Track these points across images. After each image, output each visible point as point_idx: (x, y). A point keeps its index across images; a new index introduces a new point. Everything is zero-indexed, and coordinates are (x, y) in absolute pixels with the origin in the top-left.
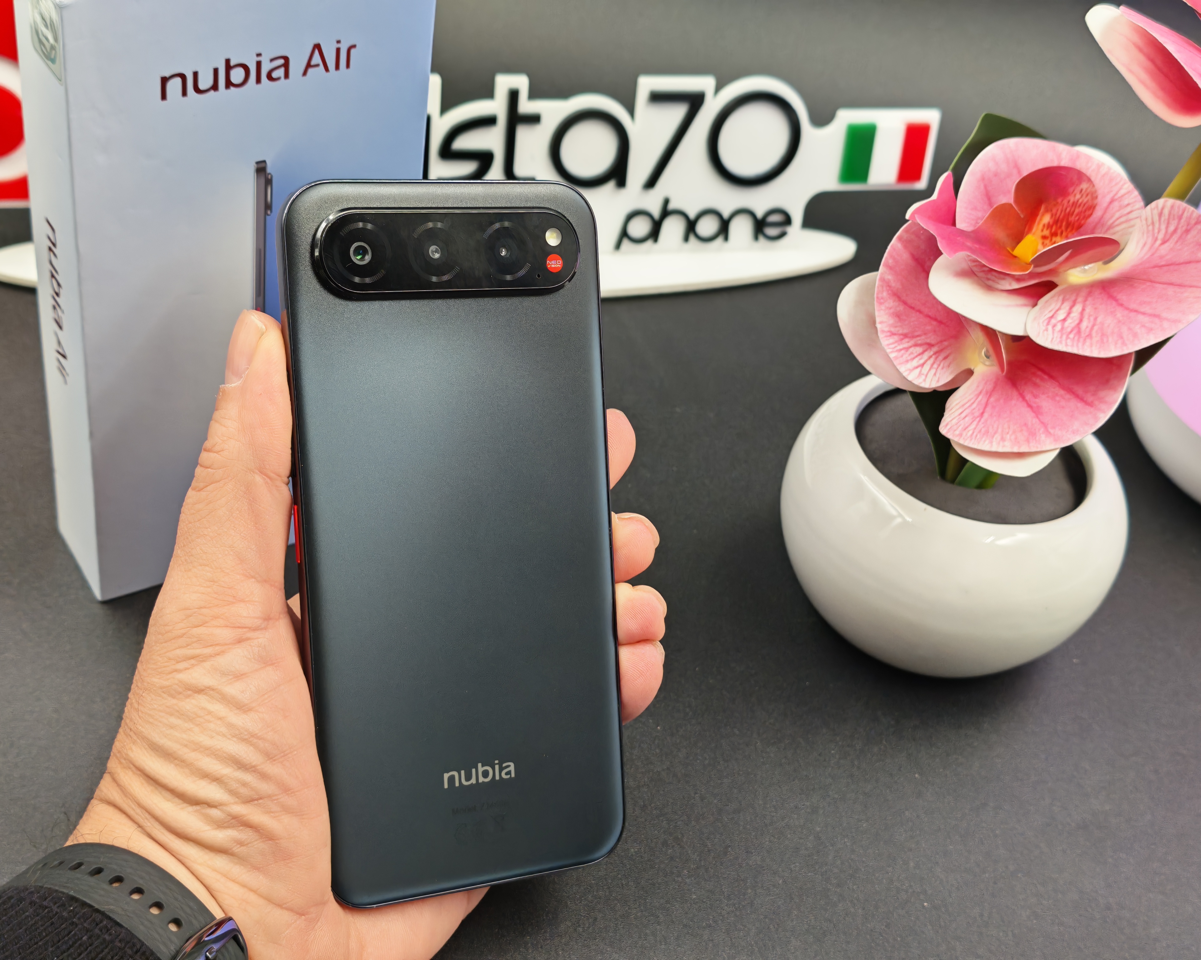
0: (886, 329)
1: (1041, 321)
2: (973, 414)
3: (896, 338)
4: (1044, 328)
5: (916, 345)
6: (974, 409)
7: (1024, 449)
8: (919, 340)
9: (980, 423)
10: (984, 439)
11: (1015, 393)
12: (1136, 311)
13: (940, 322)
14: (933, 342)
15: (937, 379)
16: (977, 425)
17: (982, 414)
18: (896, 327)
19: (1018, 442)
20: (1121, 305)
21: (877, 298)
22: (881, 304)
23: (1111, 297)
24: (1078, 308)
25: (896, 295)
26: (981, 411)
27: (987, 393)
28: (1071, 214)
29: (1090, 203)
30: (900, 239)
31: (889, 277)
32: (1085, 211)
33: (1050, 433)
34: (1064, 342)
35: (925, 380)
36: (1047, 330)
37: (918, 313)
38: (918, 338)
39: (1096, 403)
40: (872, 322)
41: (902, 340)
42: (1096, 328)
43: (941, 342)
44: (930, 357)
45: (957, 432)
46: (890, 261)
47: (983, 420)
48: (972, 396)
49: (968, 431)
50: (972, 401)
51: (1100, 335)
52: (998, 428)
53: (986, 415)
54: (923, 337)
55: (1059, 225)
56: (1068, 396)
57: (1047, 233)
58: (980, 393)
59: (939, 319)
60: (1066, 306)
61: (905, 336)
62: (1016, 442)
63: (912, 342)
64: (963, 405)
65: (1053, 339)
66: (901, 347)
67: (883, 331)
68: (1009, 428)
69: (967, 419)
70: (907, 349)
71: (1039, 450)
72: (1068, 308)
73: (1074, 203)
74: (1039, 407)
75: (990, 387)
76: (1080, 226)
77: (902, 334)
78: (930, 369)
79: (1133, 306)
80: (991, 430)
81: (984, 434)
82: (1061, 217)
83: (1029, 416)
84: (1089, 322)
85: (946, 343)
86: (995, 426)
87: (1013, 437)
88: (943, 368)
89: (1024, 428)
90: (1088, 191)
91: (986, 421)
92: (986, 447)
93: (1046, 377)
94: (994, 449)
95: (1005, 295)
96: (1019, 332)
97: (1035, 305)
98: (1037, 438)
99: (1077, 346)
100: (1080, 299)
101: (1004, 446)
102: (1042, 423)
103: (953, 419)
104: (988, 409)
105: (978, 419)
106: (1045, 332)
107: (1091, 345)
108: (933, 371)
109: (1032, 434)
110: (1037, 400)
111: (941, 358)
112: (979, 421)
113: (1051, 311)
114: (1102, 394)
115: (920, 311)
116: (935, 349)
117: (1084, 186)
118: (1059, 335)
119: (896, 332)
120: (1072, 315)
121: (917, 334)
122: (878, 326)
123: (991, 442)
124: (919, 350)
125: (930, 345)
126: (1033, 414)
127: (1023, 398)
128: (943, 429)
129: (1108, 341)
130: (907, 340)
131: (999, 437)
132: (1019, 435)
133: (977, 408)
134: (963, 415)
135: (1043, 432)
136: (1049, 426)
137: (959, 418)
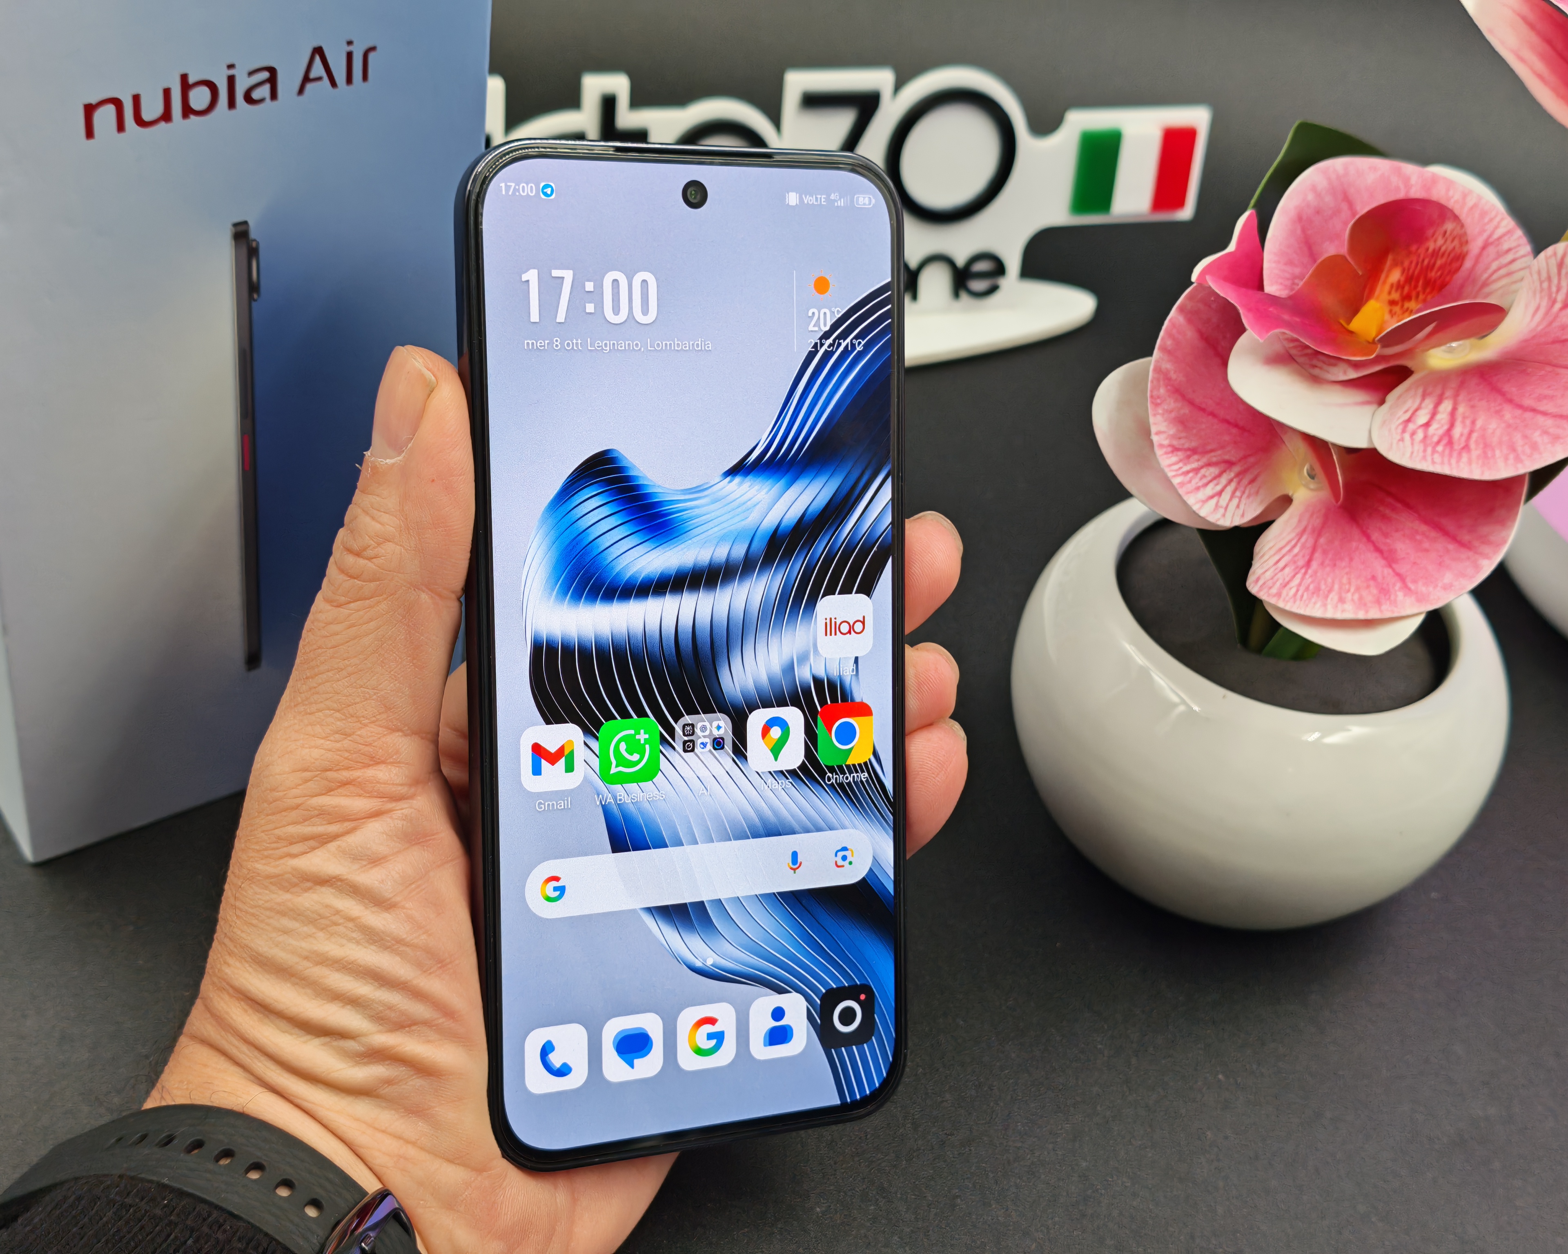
0: (1166, 442)
1: (1393, 426)
2: (1295, 562)
3: (1181, 454)
4: (1398, 437)
5: (1209, 464)
6: (1296, 555)
7: (1373, 614)
8: (1214, 457)
9: (1307, 576)
10: (1313, 600)
11: (1356, 532)
12: (1534, 410)
13: (1242, 429)
14: (1234, 459)
15: (1240, 512)
16: (1303, 579)
17: (1309, 561)
18: (1180, 438)
19: (1365, 605)
20: (1510, 401)
21: (1152, 397)
22: (1157, 405)
23: (1496, 390)
24: (1446, 406)
25: (1178, 392)
26: (1307, 558)
27: (1313, 531)
28: (1430, 267)
29: (1458, 250)
30: (1181, 309)
31: (1167, 366)
32: (1451, 263)
33: (1409, 589)
34: (1429, 458)
35: (1224, 515)
36: (1402, 440)
37: (1210, 417)
38: (1213, 454)
39: (1476, 543)
40: (1145, 432)
41: (1189, 457)
42: (1475, 436)
43: (1245, 457)
44: (1230, 481)
45: (1274, 591)
46: (1169, 342)
47: (1310, 572)
48: (1293, 535)
49: (1291, 589)
50: (1293, 543)
51: (1481, 446)
52: (1333, 583)
53: (1315, 565)
54: (1219, 452)
55: (1413, 284)
56: (1433, 534)
57: (1396, 296)
58: (1304, 531)
59: (1241, 424)
60: (1429, 404)
61: (1194, 451)
62: (1362, 604)
63: (1204, 460)
64: (1281, 549)
65: (1412, 453)
66: (1188, 468)
67: (1161, 446)
68: (1350, 583)
69: (1287, 570)
70: (1196, 470)
71: (1395, 615)
72: (1431, 406)
73: (1434, 250)
74: (1392, 552)
75: (1317, 522)
76: (1443, 286)
77: (1189, 449)
78: (1231, 500)
79: (1528, 402)
80: (1323, 587)
81: (1313, 593)
82: (1416, 272)
83: (1378, 565)
84: (1464, 426)
85: (1252, 460)
86: (1329, 580)
87: (1356, 597)
88: (1248, 497)
89: (1372, 583)
90: (1455, 233)
91: (1315, 572)
92: (1317, 612)
93: (1399, 505)
94: (1329, 614)
95: (1338, 388)
96: (1361, 443)
97: (1382, 402)
98: (1392, 597)
99: (1450, 464)
100: (1448, 393)
101: (1343, 611)
102: (1398, 575)
103: (1266, 571)
104: (1318, 555)
105: (1303, 571)
106: (1401, 443)
107: (1470, 462)
108: (1235, 501)
109: (1384, 592)
110: (1388, 541)
111: (1245, 481)
112: (1305, 573)
113: (1406, 412)
114: (1484, 530)
115: (1213, 414)
116: (1236, 469)
117: (1449, 226)
118: (1422, 448)
119: (1181, 447)
120: (1439, 417)
121: (1209, 447)
122: (1155, 438)
123: (1325, 605)
124: (1213, 471)
125: (1230, 464)
126: (1383, 562)
127: (1368, 538)
128: (1253, 586)
129: (1494, 456)
130: (1196, 457)
131: (1336, 598)
132: (1364, 593)
133: (1301, 554)
134: (1281, 564)
135: (1400, 589)
136: (1408, 580)
137: (1276, 569)
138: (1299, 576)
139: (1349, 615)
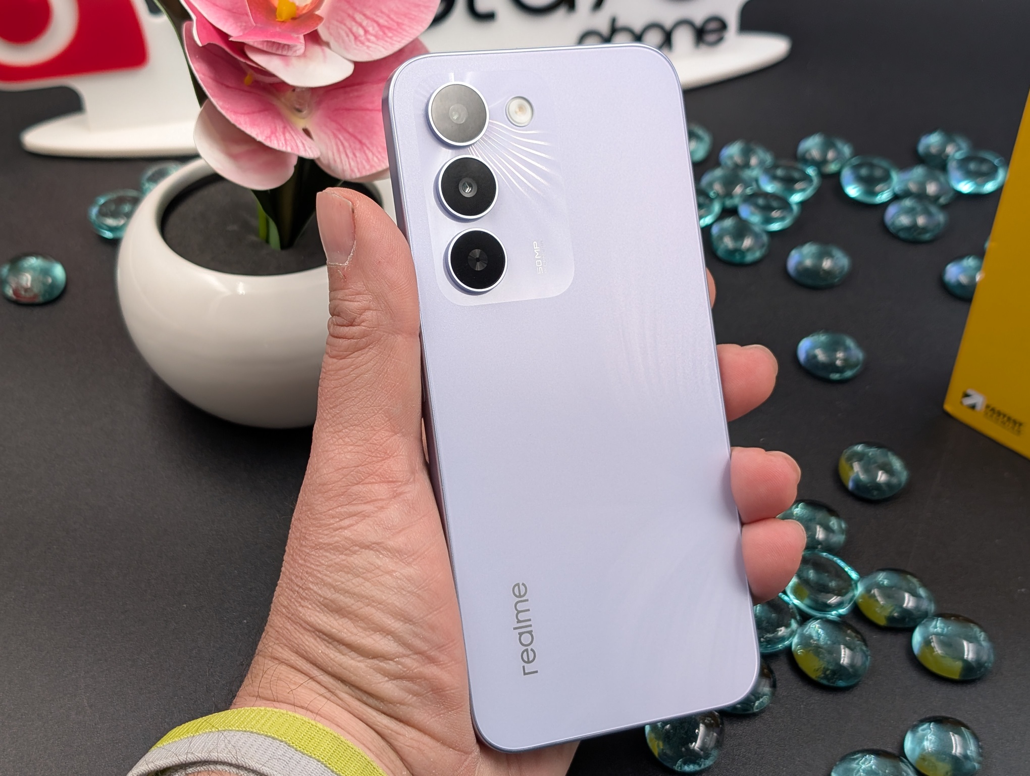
0: (264, 137)
1: (354, 46)
2: (354, 148)
3: (274, 138)
5: (284, 133)
6: (350, 146)
8: (280, 129)
9: (371, 148)
11: (359, 113)
13: (267, 110)
14: (283, 125)
17: (360, 142)
18: (264, 131)
22: (240, 124)
24: (359, 17)
25: (236, 112)
26: (357, 143)
27: (339, 130)
31: (221, 103)
37: (255, 114)
42: (393, 16)
43: (283, 121)
44: (296, 134)
45: (368, 167)
47: (368, 145)
48: (334, 140)
49: (373, 159)
50: (339, 144)
53: (365, 141)
54: (278, 126)
58: (335, 135)
61: (274, 132)
64: (338, 150)
66: (283, 141)
69: (358, 155)
70: (285, 140)
72: (354, 24)
75: (334, 125)
84: (381, 17)
91: (372, 144)
100: (351, 11)
104: (359, 137)
105: (365, 148)
112: (368, 149)
113: (347, 36)
118: (381, 43)
119: (269, 134)
120: (365, 24)
124: (288, 135)
130: (277, 134)
133: (352, 144)
134: (350, 155)
137: (352, 159)
138: (367, 151)
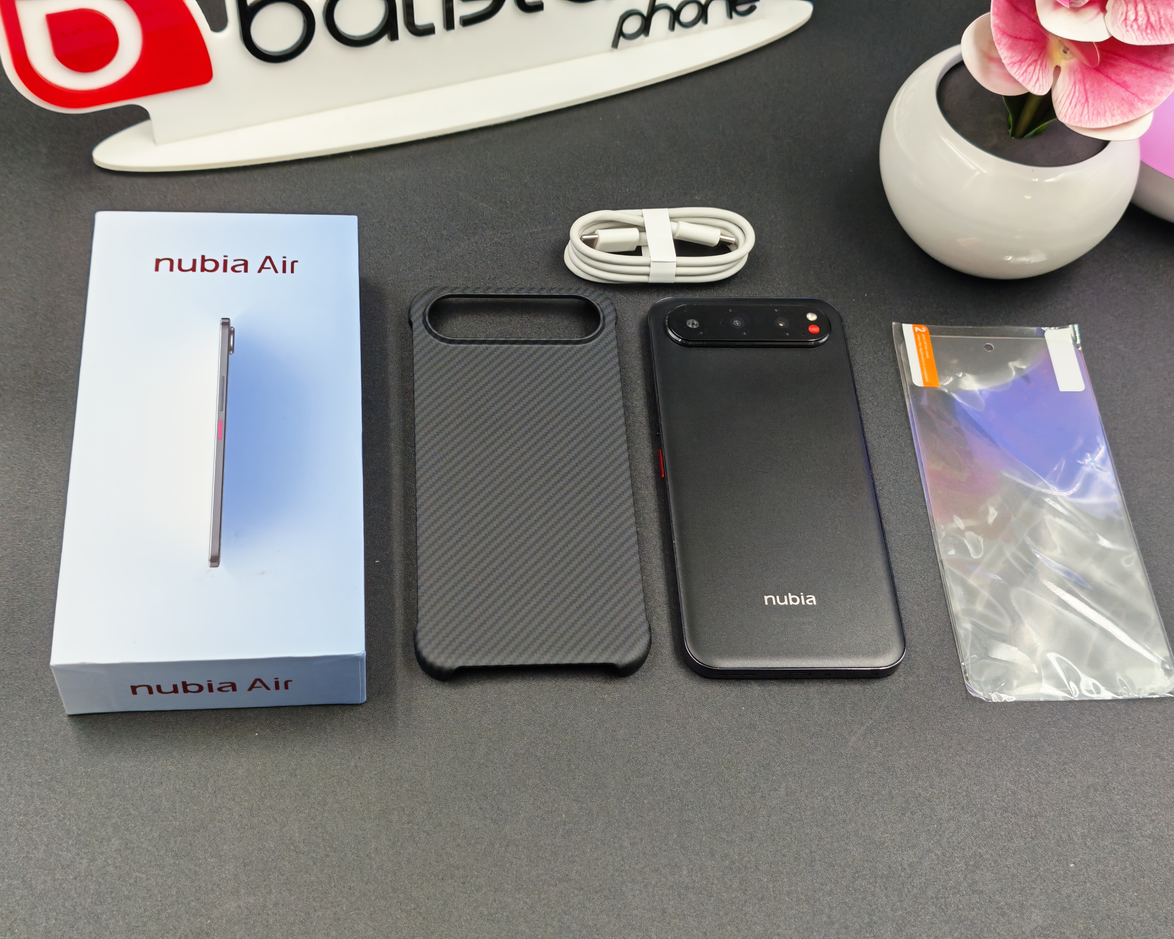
0: (1009, 62)
2: (1080, 101)
3: (1017, 66)
5: (1029, 65)
6: (1078, 97)
7: (1131, 118)
9: (1090, 108)
10: (1099, 119)
11: (1104, 78)
13: (1034, 40)
16: (1088, 109)
17: (1087, 99)
18: (1014, 57)
21: (996, 41)
22: (998, 44)
24: (1140, 7)
25: (1003, 33)
26: (1085, 98)
27: (1080, 81)
31: (998, 22)
33: (1142, 100)
34: (1144, 37)
35: (1043, 89)
37: (1020, 41)
38: (1028, 60)
39: (1165, 67)
41: (1020, 65)
42: (1162, 20)
43: (1039, 56)
44: (1040, 71)
45: (1077, 119)
47: (1090, 105)
48: (1070, 87)
49: (1085, 116)
50: (1072, 92)
51: (1168, 25)
52: (1104, 107)
53: (1091, 100)
54: (1030, 58)
56: (1140, 67)
58: (1075, 83)
59: (1032, 38)
61: (1021, 61)
62: (1123, 114)
64: (1069, 96)
65: (1135, 37)
66: (1022, 72)
67: (1008, 64)
68: (1113, 105)
69: (1078, 106)
70: (1026, 71)
71: (1141, 115)
74: (1124, 82)
75: (1080, 77)
77: (1019, 61)
80: (1100, 111)
81: (1097, 116)
83: (1122, 91)
84: (1155, 16)
85: (1042, 55)
86: (1102, 107)
87: (1119, 111)
88: (1046, 76)
89: (1124, 102)
91: (1093, 104)
93: (1116, 57)
94: (1110, 124)
97: (1104, 12)
98: (1136, 107)
101: (1116, 120)
102: (1133, 94)
103: (1067, 110)
104: (1089, 94)
105: (1086, 105)
106: (1126, 32)
109: (1131, 105)
110: (1120, 77)
111: (1044, 68)
112: (1088, 106)
115: (1021, 38)
116: (1039, 62)
118: (1139, 34)
119: (1016, 61)
120: (1140, 13)
121: (1025, 56)
122: (1004, 61)
123: (1106, 120)
124: (1032, 68)
125: (1036, 61)
126: (1123, 89)
127: (1110, 79)
128: (1064, 119)
130: (1023, 64)
131: (1110, 115)
132: (1122, 108)
133: (1081, 96)
134: (1073, 104)
135: (1138, 101)
136: (1139, 95)
137: (1072, 108)
138: (1086, 108)
139: (1120, 122)
